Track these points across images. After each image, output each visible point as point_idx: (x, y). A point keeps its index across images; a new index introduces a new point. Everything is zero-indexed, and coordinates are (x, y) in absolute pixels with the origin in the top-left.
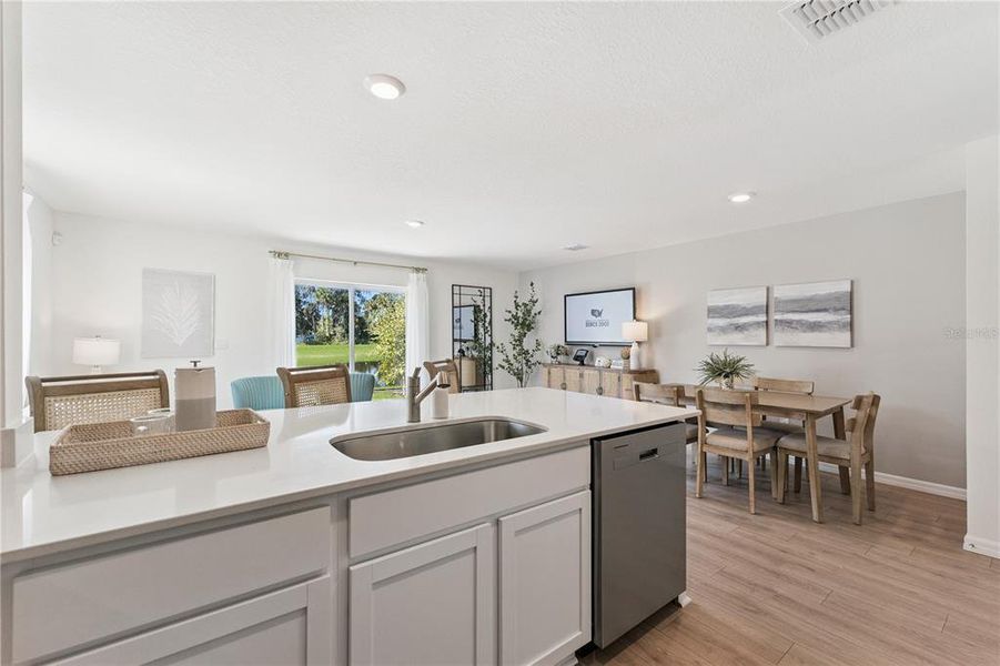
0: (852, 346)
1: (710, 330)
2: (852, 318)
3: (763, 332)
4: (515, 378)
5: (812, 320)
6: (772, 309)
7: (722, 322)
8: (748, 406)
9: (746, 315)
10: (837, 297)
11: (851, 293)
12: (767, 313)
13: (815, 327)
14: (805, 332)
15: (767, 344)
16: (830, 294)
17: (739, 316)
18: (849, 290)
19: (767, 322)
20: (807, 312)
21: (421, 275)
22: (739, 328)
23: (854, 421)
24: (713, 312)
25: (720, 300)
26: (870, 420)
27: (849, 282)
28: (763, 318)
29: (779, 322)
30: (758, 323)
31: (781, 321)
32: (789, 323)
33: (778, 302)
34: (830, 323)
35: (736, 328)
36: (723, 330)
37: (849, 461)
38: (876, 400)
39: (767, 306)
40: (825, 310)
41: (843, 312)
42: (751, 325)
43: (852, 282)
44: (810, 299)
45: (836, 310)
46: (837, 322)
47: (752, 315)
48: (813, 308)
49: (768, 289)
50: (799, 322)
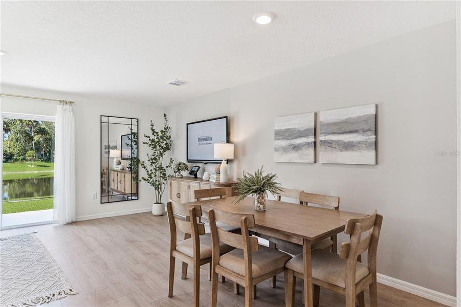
0: (377, 163)
1: (276, 150)
2: (376, 139)
3: (312, 151)
4: (153, 188)
5: (347, 140)
6: (318, 131)
7: (284, 143)
8: (243, 231)
9: (301, 137)
10: (365, 119)
11: (376, 116)
12: (315, 135)
13: (348, 146)
14: (341, 151)
15: (315, 162)
16: (359, 117)
17: (296, 138)
18: (374, 113)
19: (315, 143)
20: (343, 133)
21: (67, 106)
22: (296, 148)
23: (348, 246)
24: (279, 134)
25: (282, 125)
26: (373, 242)
27: (374, 106)
28: (311, 139)
29: (324, 143)
30: (308, 144)
31: (325, 142)
32: (329, 144)
33: (323, 125)
34: (359, 143)
35: (294, 148)
36: (285, 150)
37: (344, 289)
38: (377, 221)
39: (315, 129)
40: (356, 131)
41: (369, 133)
42: (304, 146)
43: (377, 106)
44: (346, 122)
45: (364, 131)
46: (364, 142)
47: (304, 137)
48: (348, 130)
49: (316, 114)
50: (337, 142)
